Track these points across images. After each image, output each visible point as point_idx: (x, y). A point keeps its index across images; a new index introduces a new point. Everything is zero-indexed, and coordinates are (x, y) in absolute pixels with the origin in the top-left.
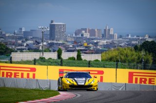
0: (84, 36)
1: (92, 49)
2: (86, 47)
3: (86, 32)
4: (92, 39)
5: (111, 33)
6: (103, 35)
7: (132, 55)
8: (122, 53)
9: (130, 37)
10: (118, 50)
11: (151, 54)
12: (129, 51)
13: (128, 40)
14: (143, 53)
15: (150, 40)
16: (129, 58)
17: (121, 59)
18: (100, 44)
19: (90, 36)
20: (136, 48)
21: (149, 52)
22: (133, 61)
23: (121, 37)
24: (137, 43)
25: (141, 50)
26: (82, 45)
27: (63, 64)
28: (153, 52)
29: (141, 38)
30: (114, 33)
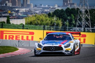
0: (8, 5)
1: (14, 15)
2: (10, 14)
3: (9, 2)
4: (14, 8)
5: (28, 3)
6: (22, 5)
7: (46, 20)
8: (39, 18)
9: (42, 6)
10: (35, 16)
11: (61, 19)
12: (44, 17)
13: (42, 9)
14: (55, 18)
16: (44, 22)
17: (38, 23)
18: (21, 11)
19: (12, 5)
20: (49, 15)
21: (60, 18)
22: (47, 24)
23: (36, 6)
24: (49, 10)
25: (53, 16)
26: (6, 13)
28: (62, 18)
29: (51, 7)
30: (30, 3)
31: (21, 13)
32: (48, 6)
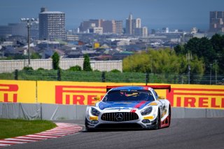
0: (95, 32)
1: (107, 52)
2: (98, 50)
3: (97, 26)
4: (108, 37)
5: (137, 27)
6: (124, 30)
7: (172, 61)
8: (156, 58)
9: (167, 32)
10: (149, 53)
11: (202, 58)
12: (166, 55)
13: (165, 37)
14: (189, 57)
15: (200, 36)
16: (167, 66)
17: (154, 67)
18: (120, 44)
19: (104, 32)
20: (178, 49)
21: (199, 56)
22: (173, 70)
23: (153, 32)
24: (180, 41)
25: (185, 53)
26: (91, 47)
27: (62, 77)
28: (204, 55)
29: (185, 33)
30: (142, 26)
31: (122, 46)
32: (179, 31)
